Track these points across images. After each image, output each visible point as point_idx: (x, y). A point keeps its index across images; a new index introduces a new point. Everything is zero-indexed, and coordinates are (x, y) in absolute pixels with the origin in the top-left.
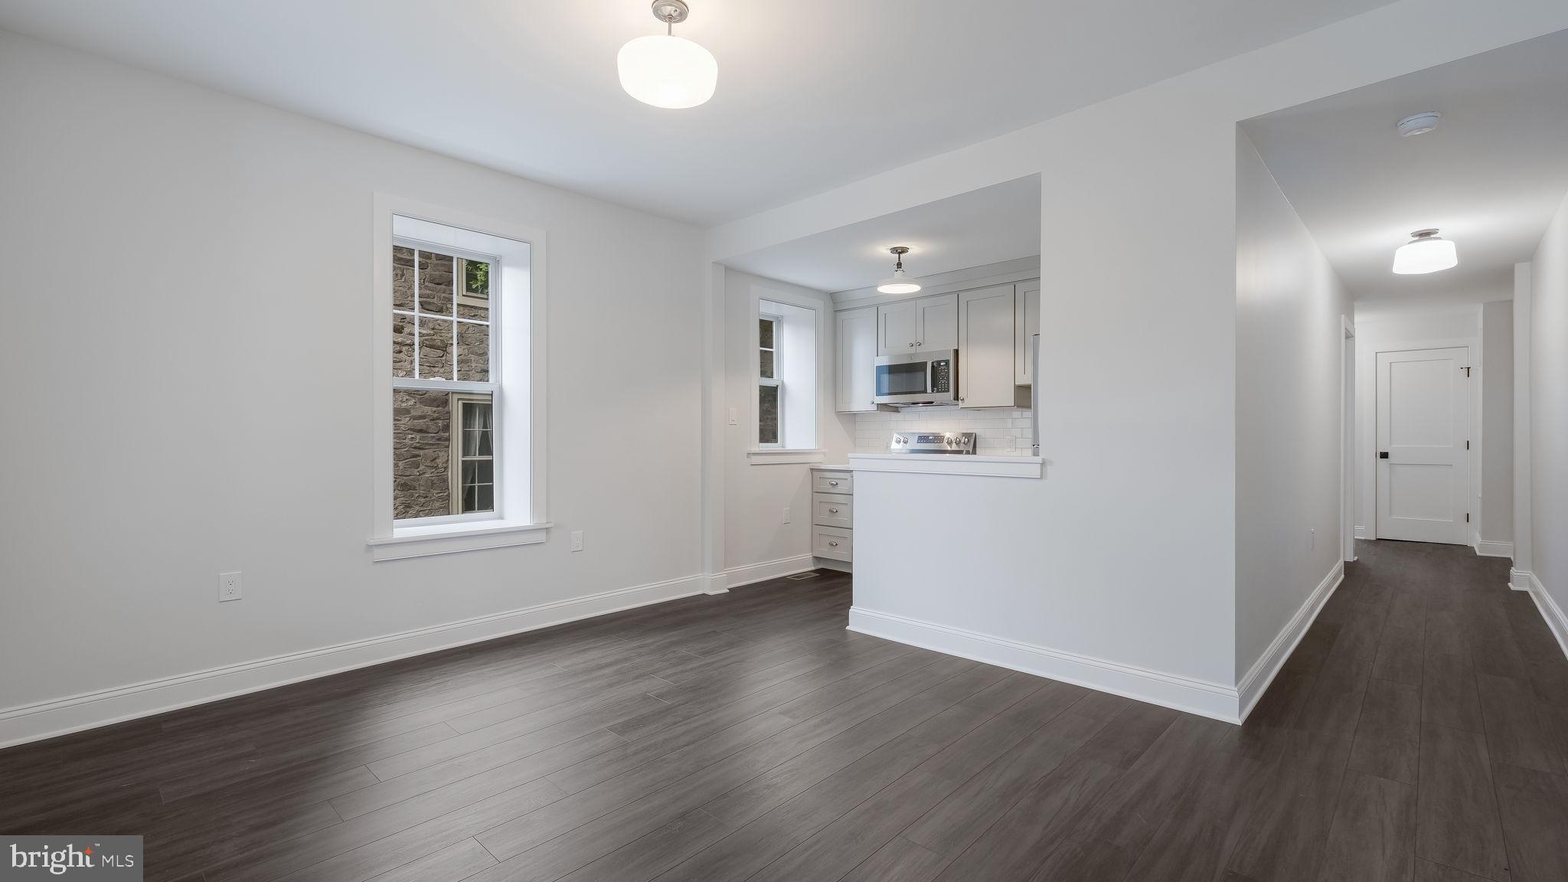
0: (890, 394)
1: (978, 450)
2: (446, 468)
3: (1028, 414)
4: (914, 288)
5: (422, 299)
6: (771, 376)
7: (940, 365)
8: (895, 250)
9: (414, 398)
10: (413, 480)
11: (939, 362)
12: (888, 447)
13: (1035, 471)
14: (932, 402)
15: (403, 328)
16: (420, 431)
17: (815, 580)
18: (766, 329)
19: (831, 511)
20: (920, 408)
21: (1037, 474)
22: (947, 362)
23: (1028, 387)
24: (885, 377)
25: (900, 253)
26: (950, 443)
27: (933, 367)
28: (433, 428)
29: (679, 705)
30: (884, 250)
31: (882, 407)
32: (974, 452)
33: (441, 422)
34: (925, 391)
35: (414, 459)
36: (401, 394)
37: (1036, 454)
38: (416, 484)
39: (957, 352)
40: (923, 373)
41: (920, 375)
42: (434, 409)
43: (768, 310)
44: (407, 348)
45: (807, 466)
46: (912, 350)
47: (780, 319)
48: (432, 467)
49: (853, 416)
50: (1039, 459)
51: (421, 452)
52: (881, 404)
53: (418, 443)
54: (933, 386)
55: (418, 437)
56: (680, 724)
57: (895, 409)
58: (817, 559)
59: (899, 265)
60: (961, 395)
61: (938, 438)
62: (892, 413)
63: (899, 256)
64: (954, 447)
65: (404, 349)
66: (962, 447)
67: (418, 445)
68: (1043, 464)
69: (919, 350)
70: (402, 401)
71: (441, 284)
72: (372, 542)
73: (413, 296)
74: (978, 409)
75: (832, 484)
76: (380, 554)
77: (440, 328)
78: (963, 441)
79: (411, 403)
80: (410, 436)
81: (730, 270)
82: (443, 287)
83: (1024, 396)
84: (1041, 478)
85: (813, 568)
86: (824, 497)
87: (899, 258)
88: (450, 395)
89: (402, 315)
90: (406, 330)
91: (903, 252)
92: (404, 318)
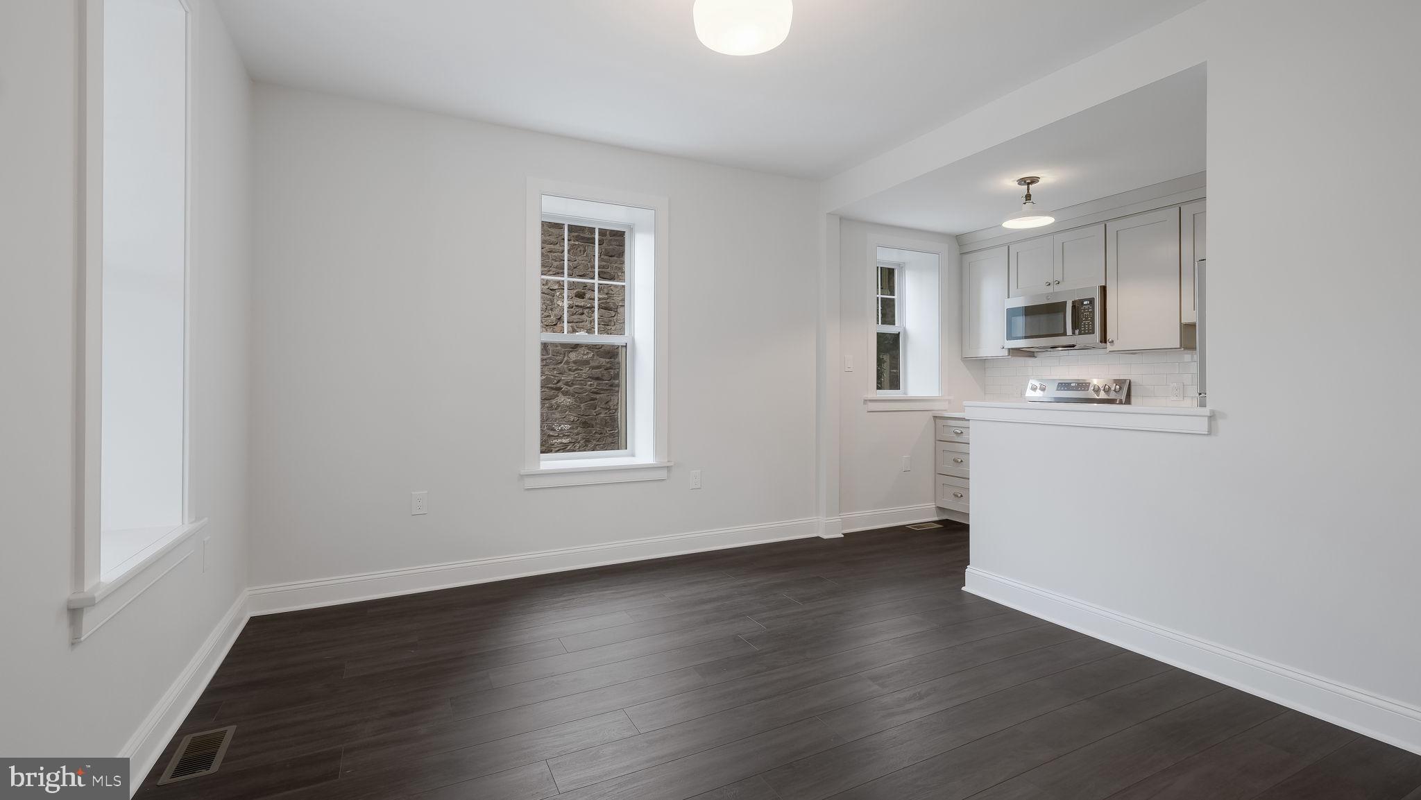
0: (1026, 337)
1: (1133, 399)
2: (616, 410)
3: (1196, 357)
4: (1047, 221)
5: (600, 270)
6: (893, 323)
7: (1082, 304)
8: (1022, 181)
9: (593, 351)
10: (592, 420)
11: (1081, 301)
12: (1023, 393)
13: (1202, 425)
14: (1074, 346)
15: (584, 294)
16: (597, 379)
17: (937, 531)
18: (888, 277)
19: (955, 461)
20: (1061, 352)
21: (1205, 430)
22: (1092, 301)
23: (1193, 326)
24: (1020, 321)
25: (1028, 184)
26: (1097, 391)
27: (1074, 307)
28: (606, 377)
29: (766, 653)
30: (1010, 183)
31: (1015, 352)
32: (1128, 401)
33: (612, 371)
34: (1064, 334)
35: (592, 402)
36: (583, 348)
37: (1202, 404)
38: (594, 423)
39: (1104, 289)
40: (1063, 313)
41: (1061, 315)
42: (608, 360)
43: (887, 257)
44: (587, 310)
45: (931, 414)
46: (1050, 289)
47: (902, 266)
48: (607, 409)
49: (982, 363)
50: (1206, 411)
51: (598, 396)
52: (1012, 349)
53: (595, 388)
54: (1074, 328)
55: (595, 383)
56: (763, 674)
57: (1029, 353)
58: (941, 509)
59: (1028, 197)
60: (1110, 335)
61: (1082, 385)
62: (1027, 359)
63: (1028, 188)
64: (1102, 395)
65: (586, 311)
66: (1112, 396)
67: (595, 390)
68: (1212, 417)
69: (1057, 288)
70: (584, 354)
71: (614, 256)
72: (523, 472)
73: (593, 267)
74: (1133, 352)
75: (957, 433)
76: (530, 483)
77: (613, 293)
78: (1113, 389)
79: (590, 355)
80: (589, 383)
81: (845, 220)
82: (615, 258)
83: (1189, 335)
84: (1210, 433)
85: (936, 519)
86: (948, 446)
87: (1028, 189)
88: (620, 348)
89: (584, 283)
90: (587, 296)
91: (1032, 182)
92: (585, 285)
